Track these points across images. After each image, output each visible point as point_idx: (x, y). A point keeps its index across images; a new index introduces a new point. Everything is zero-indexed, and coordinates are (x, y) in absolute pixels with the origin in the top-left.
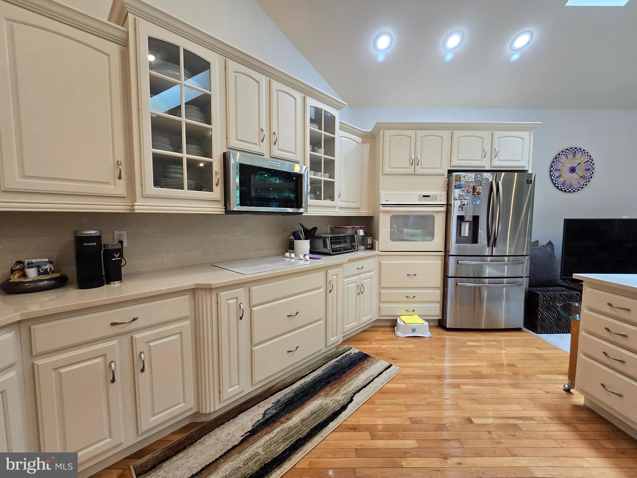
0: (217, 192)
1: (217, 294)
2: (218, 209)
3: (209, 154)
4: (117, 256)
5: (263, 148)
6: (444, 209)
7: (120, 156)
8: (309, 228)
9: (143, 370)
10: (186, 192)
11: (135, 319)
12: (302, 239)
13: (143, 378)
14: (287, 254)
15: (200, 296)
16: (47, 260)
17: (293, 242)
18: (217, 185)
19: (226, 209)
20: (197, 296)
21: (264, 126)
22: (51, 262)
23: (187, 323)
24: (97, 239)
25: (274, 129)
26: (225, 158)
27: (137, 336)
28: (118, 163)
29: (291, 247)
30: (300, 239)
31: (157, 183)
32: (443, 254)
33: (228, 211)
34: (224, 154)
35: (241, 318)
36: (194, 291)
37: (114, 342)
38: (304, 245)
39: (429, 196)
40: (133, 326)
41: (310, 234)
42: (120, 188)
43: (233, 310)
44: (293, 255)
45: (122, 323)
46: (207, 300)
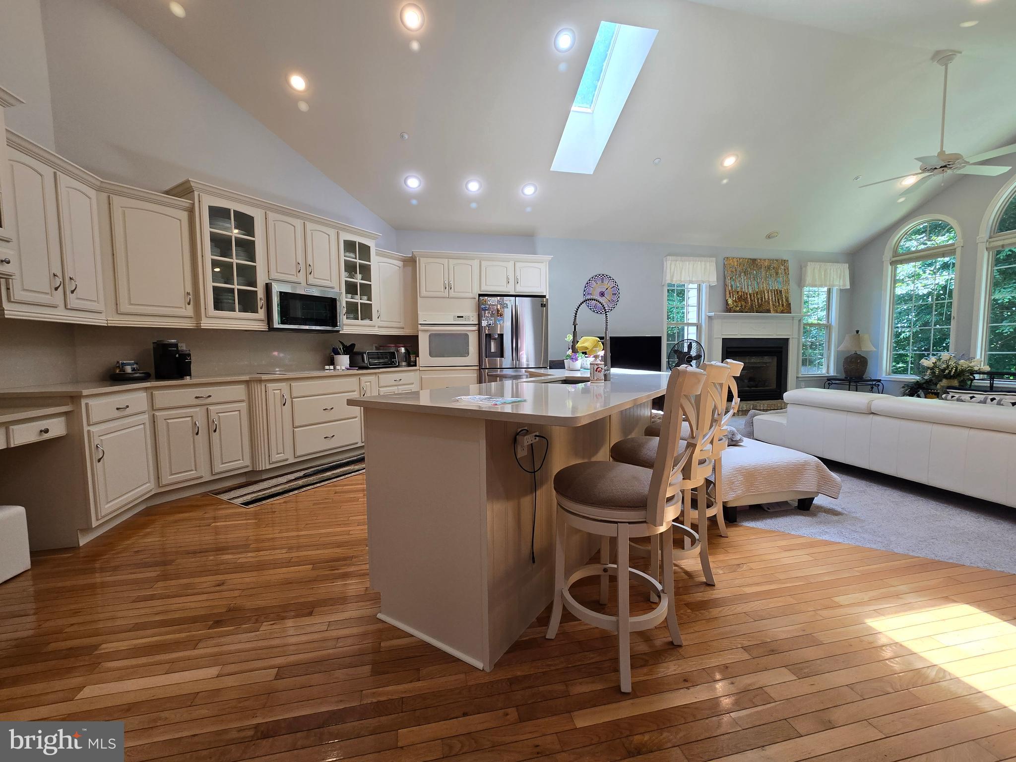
0: (262, 314)
1: (266, 386)
2: (263, 327)
3: (254, 284)
4: (189, 358)
5: (301, 278)
6: (475, 328)
7: (189, 289)
8: (348, 344)
9: (215, 431)
10: (237, 314)
11: (210, 396)
12: (341, 353)
13: (215, 436)
14: (327, 367)
15: (253, 385)
16: (133, 362)
17: (334, 357)
18: (261, 308)
19: (269, 326)
20: (250, 386)
21: (301, 260)
22: (137, 364)
23: (244, 404)
24: (176, 345)
25: (310, 262)
26: (268, 288)
27: (211, 408)
28: (188, 294)
29: (332, 362)
30: (339, 354)
31: (217, 307)
32: (477, 368)
33: (271, 329)
34: (267, 284)
35: (284, 405)
36: (247, 382)
37: (197, 409)
38: (344, 360)
39: (462, 317)
40: (209, 401)
41: (349, 350)
42: (189, 311)
43: (278, 397)
44: (332, 367)
45: (201, 397)
46: (258, 389)
